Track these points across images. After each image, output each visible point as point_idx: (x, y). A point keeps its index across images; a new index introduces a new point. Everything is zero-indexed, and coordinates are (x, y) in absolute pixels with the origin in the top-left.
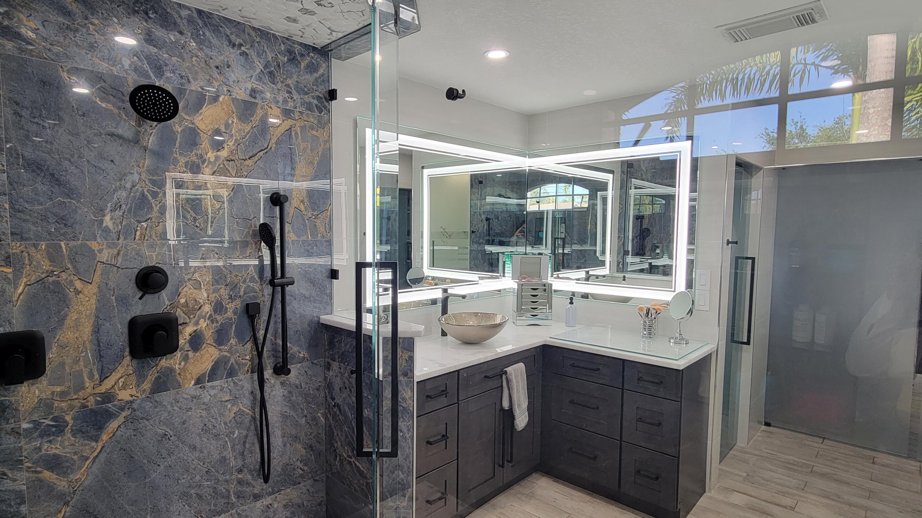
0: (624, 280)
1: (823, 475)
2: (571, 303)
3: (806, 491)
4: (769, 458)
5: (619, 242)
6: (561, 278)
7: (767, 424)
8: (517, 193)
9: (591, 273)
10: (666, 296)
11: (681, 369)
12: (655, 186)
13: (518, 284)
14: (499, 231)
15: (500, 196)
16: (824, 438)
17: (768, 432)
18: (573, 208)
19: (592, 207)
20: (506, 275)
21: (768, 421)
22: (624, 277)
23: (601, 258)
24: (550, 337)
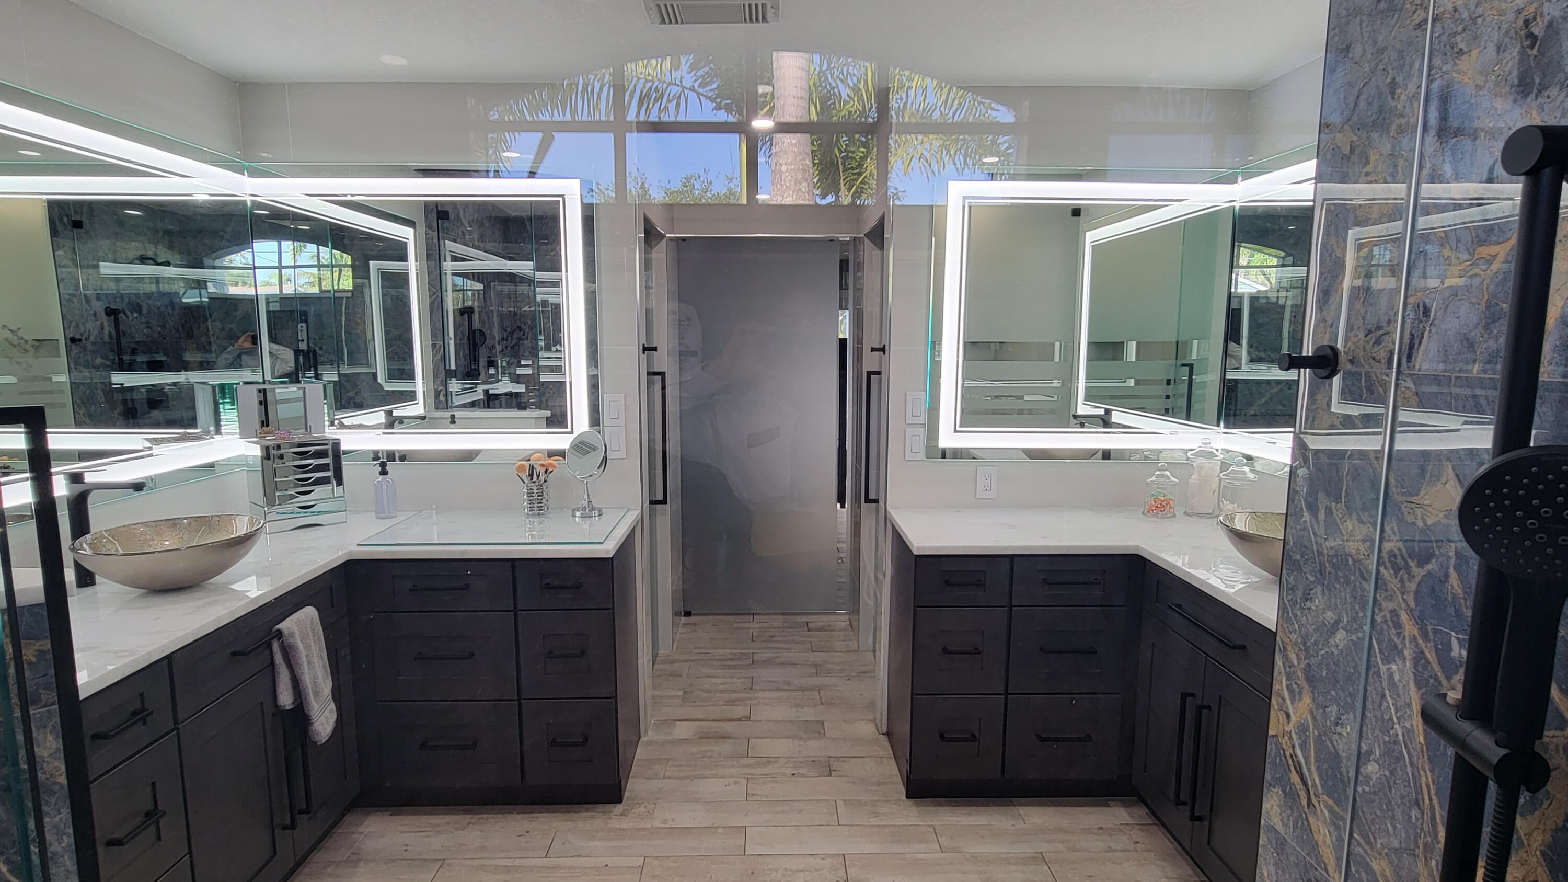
0: (453, 422)
1: (768, 663)
2: (384, 472)
3: (755, 690)
4: (704, 660)
5: (434, 356)
6: (349, 427)
7: (688, 614)
8: (181, 252)
9: (395, 413)
10: (561, 441)
11: (611, 556)
12: (484, 256)
13: (262, 448)
14: (143, 340)
16: (753, 614)
17: (691, 624)
18: (322, 291)
19: (360, 289)
20: (224, 429)
21: (688, 609)
22: (453, 417)
23: (389, 386)
24: (358, 545)
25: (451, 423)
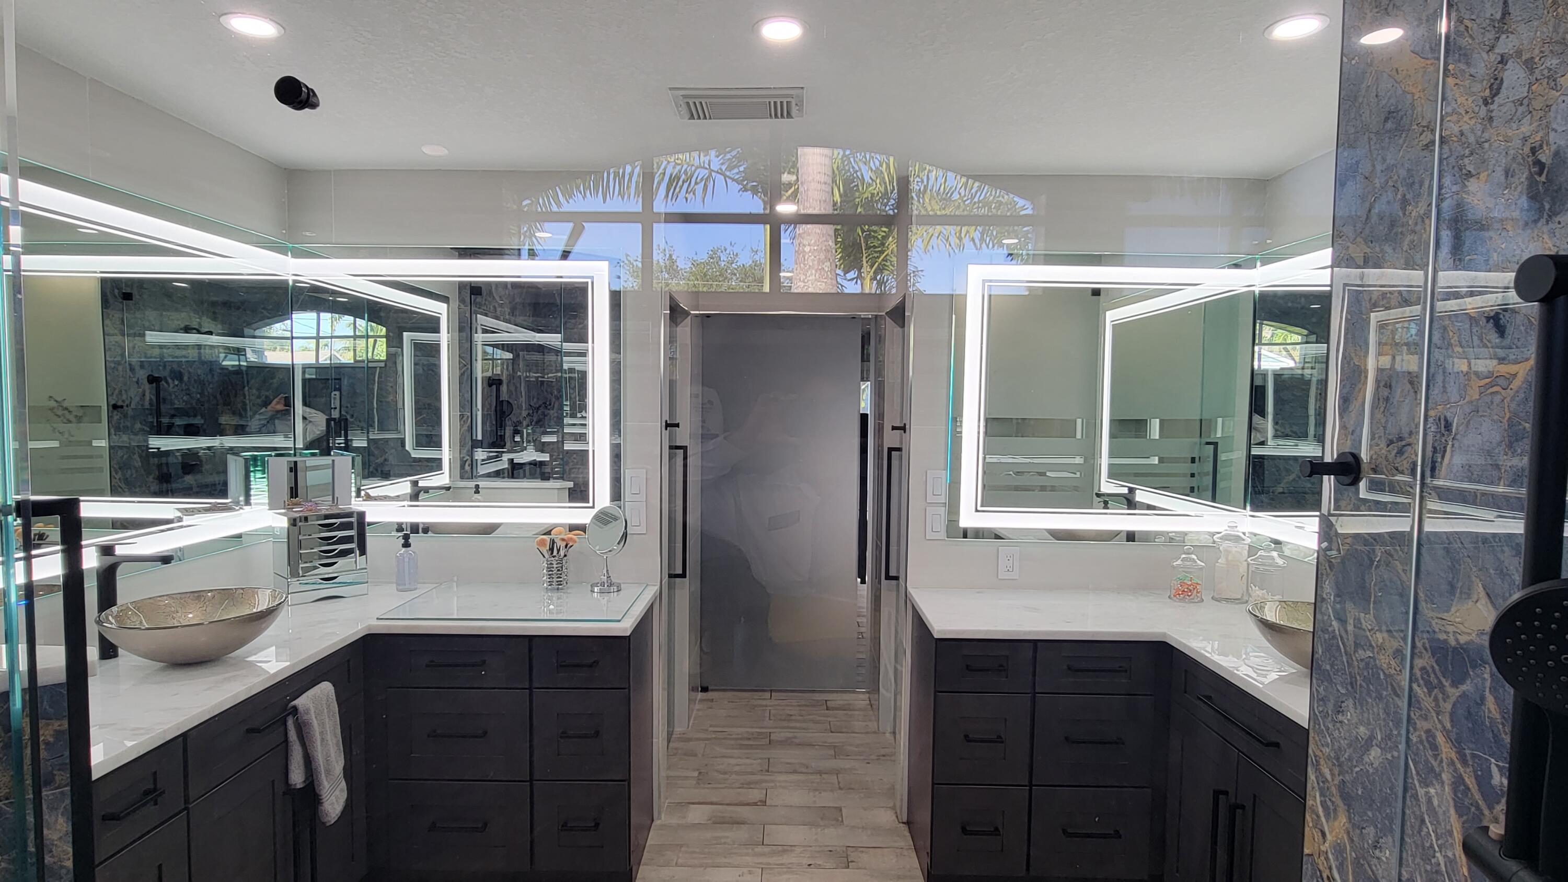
0: (477, 492)
1: (786, 743)
2: (407, 545)
3: (772, 772)
4: (720, 739)
5: (461, 426)
6: (375, 499)
7: (705, 689)
8: (223, 323)
9: (421, 484)
10: (582, 515)
11: (628, 634)
13: (289, 519)
14: (182, 405)
15: (187, 330)
17: (708, 700)
18: (356, 361)
19: (393, 359)
20: (253, 500)
21: (705, 685)
22: (477, 487)
23: (415, 454)
24: (377, 619)
25: (475, 493)
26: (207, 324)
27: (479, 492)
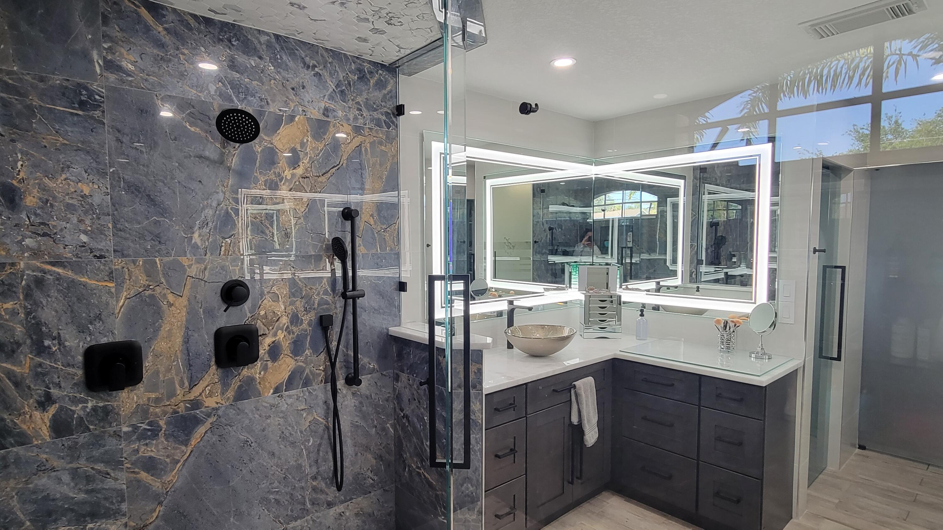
0: (698, 291)
1: (929, 506)
2: (642, 315)
3: (909, 522)
4: (865, 484)
6: (630, 289)
7: (862, 447)
8: (581, 201)
9: (661, 283)
10: (746, 308)
11: (765, 386)
13: (585, 296)
14: (562, 241)
15: (564, 204)
16: (929, 465)
17: (863, 456)
18: (641, 215)
19: (662, 214)
20: (572, 286)
21: (862, 444)
22: (698, 288)
23: (672, 268)
24: (620, 351)
25: (697, 291)
26: (573, 202)
27: (699, 291)
